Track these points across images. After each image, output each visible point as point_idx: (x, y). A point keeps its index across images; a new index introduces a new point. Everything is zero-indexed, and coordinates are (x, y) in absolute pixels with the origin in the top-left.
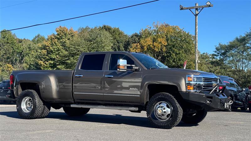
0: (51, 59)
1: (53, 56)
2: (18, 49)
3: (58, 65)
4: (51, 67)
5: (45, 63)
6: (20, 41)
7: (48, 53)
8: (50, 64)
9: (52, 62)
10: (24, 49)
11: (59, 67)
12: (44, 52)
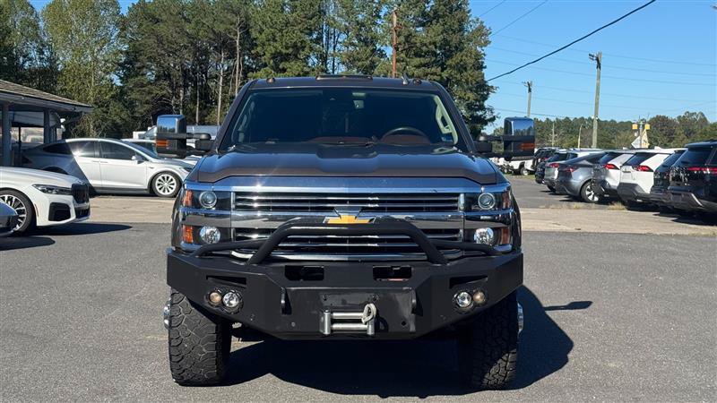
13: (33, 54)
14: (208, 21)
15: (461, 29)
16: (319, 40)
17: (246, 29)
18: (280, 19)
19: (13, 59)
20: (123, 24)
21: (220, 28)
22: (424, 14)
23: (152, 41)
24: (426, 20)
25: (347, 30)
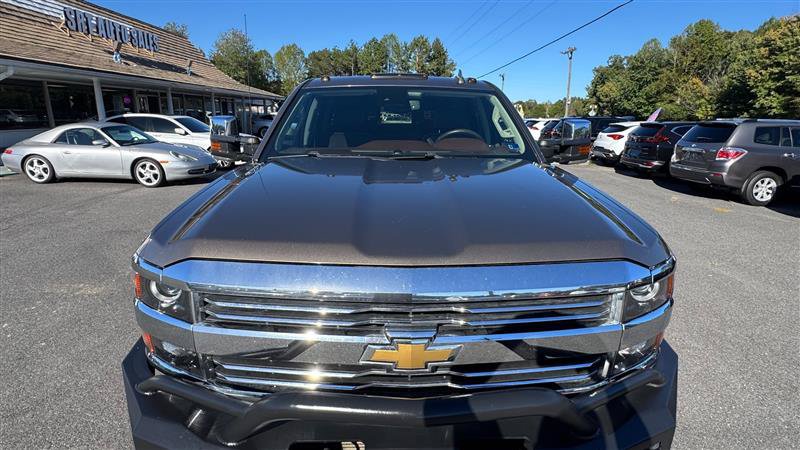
0: (778, 64)
1: (783, 59)
2: (720, 50)
3: (788, 75)
4: (774, 80)
5: (761, 74)
6: (729, 36)
7: (772, 52)
8: (772, 73)
9: (776, 70)
10: (732, 49)
11: (790, 78)
12: (764, 51)
13: (271, 74)
14: (340, 60)
15: (444, 64)
16: (386, 68)
17: (356, 63)
18: (370, 58)
19: (263, 77)
20: (306, 61)
21: (345, 63)
22: (429, 57)
23: (318, 68)
24: (430, 59)
25: (397, 63)
